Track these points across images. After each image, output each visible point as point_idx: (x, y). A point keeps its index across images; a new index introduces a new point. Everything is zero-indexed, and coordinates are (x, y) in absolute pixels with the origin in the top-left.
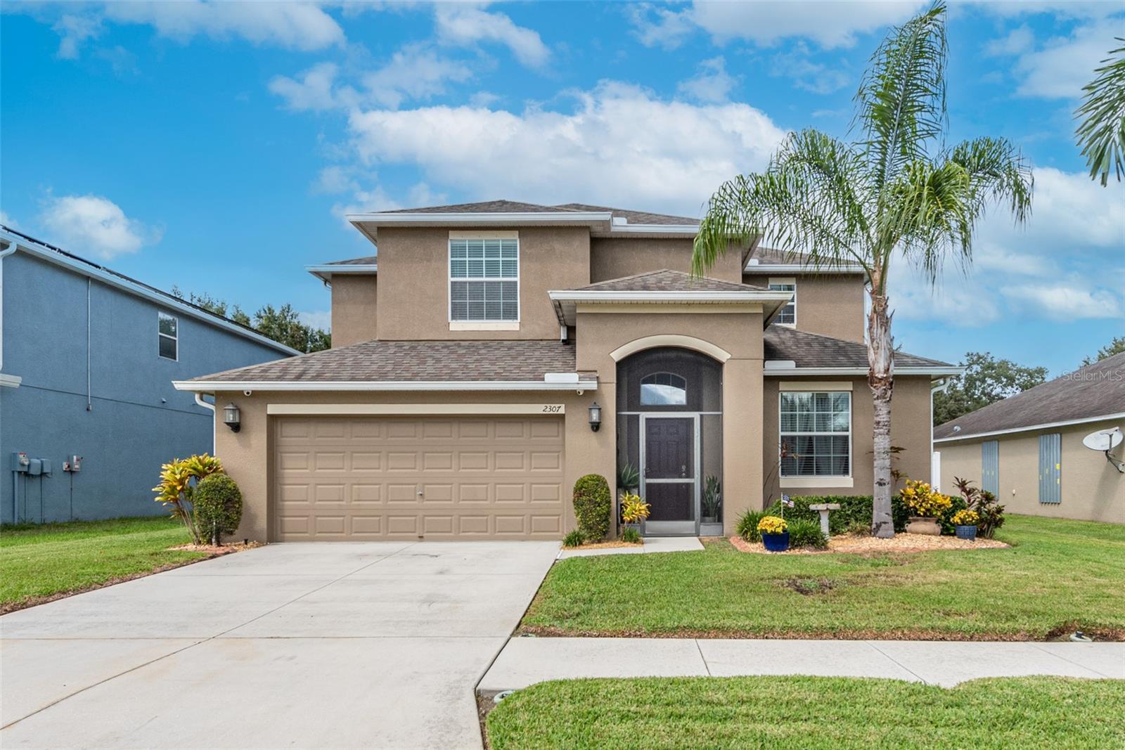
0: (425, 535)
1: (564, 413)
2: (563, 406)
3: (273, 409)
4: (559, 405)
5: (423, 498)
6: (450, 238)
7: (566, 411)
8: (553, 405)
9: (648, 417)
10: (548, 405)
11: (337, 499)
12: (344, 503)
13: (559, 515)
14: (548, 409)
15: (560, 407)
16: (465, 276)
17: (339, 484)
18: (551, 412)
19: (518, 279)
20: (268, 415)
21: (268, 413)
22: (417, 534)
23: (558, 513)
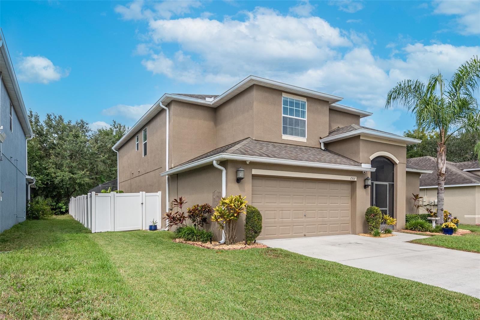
0: (306, 234)
1: (356, 180)
2: (356, 177)
3: (255, 172)
4: (355, 177)
5: (306, 217)
6: (283, 96)
7: (357, 180)
8: (353, 177)
9: (376, 183)
10: (352, 177)
11: (274, 218)
12: (276, 220)
13: (349, 224)
14: (352, 179)
15: (355, 178)
16: (288, 115)
17: (275, 211)
18: (353, 180)
19: (306, 119)
20: (252, 174)
21: (253, 173)
22: (303, 234)
23: (348, 223)
